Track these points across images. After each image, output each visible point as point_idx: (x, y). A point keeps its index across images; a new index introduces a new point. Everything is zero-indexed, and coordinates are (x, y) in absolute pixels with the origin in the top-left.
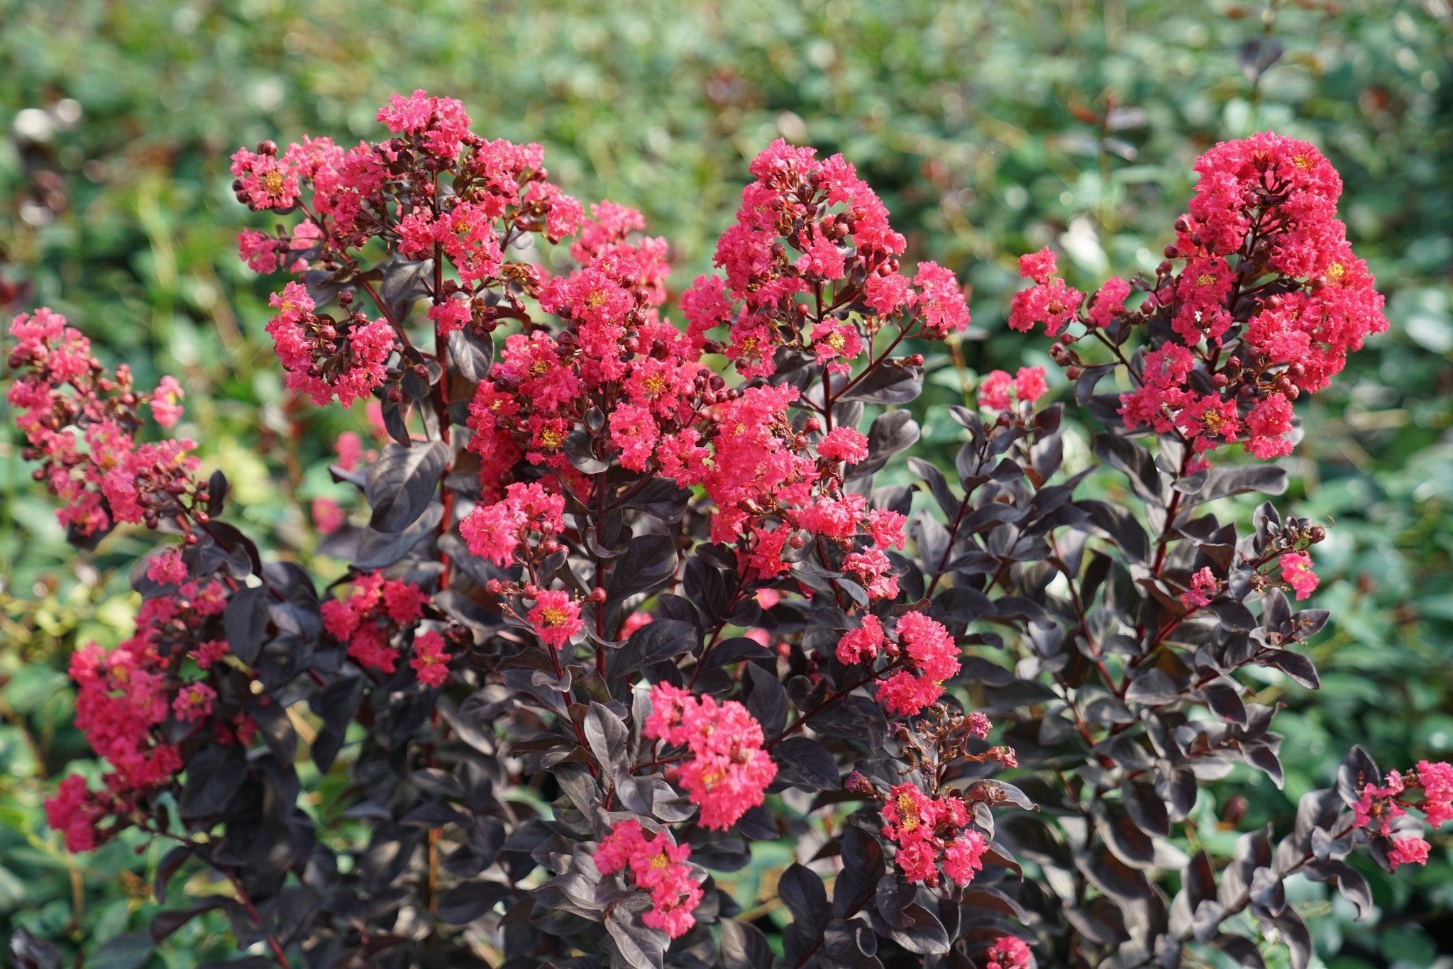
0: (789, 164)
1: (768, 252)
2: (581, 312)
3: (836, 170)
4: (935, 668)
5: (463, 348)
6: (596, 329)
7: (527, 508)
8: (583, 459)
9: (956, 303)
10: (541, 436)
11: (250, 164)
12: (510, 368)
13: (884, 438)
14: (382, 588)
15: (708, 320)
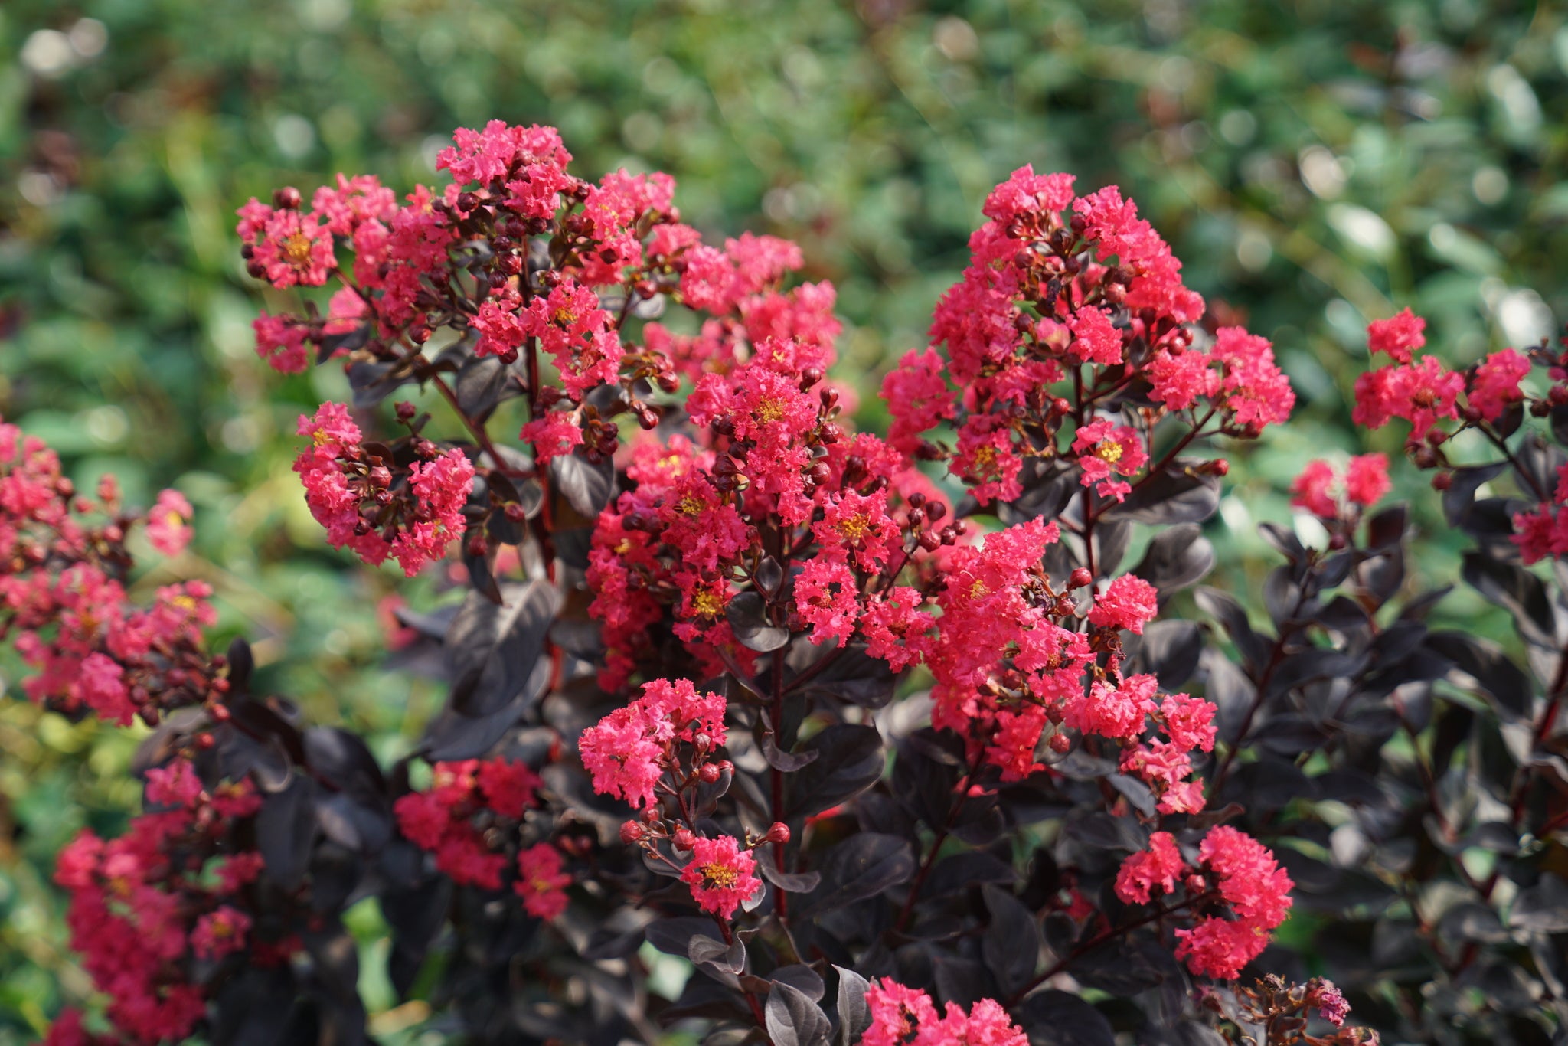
0: (1037, 199)
1: (1010, 327)
2: (748, 430)
3: (1109, 211)
4: (1261, 915)
5: (571, 470)
6: (770, 455)
7: (675, 716)
8: (754, 631)
9: (1276, 389)
10: (694, 600)
11: (263, 223)
12: (646, 500)
13: (1164, 564)
14: (475, 773)
15: (923, 420)
